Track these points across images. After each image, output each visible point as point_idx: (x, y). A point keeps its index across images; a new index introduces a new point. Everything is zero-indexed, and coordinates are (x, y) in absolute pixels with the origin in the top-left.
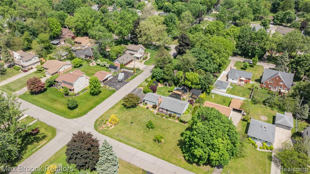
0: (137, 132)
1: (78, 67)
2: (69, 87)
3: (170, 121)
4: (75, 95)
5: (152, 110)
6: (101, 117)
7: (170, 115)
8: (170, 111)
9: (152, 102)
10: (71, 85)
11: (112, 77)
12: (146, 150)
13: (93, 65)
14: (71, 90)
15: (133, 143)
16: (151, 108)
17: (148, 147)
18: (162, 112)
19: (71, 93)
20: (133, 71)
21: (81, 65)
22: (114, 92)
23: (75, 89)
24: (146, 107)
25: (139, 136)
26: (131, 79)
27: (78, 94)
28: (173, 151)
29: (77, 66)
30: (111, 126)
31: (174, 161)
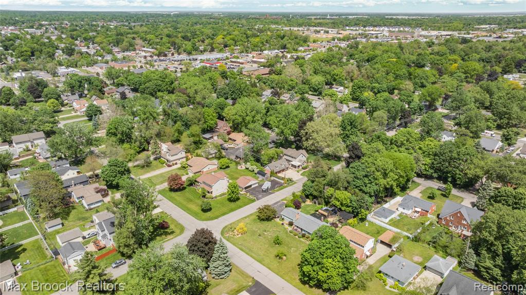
0: (261, 245)
1: (224, 169)
2: (207, 188)
3: (301, 241)
4: (212, 198)
5: (286, 226)
6: (231, 224)
7: (303, 236)
8: (304, 231)
9: (289, 218)
10: (211, 186)
11: (257, 185)
12: (263, 262)
13: (241, 169)
14: (209, 192)
15: (253, 255)
16: (287, 224)
17: (267, 261)
18: (296, 230)
19: (208, 195)
20: (283, 182)
21: (228, 167)
22: (253, 201)
23: (213, 193)
24: (281, 222)
25: (262, 249)
26: (278, 191)
27: (216, 197)
28: (291, 269)
29: (223, 167)
30: (238, 235)
31: (287, 278)
